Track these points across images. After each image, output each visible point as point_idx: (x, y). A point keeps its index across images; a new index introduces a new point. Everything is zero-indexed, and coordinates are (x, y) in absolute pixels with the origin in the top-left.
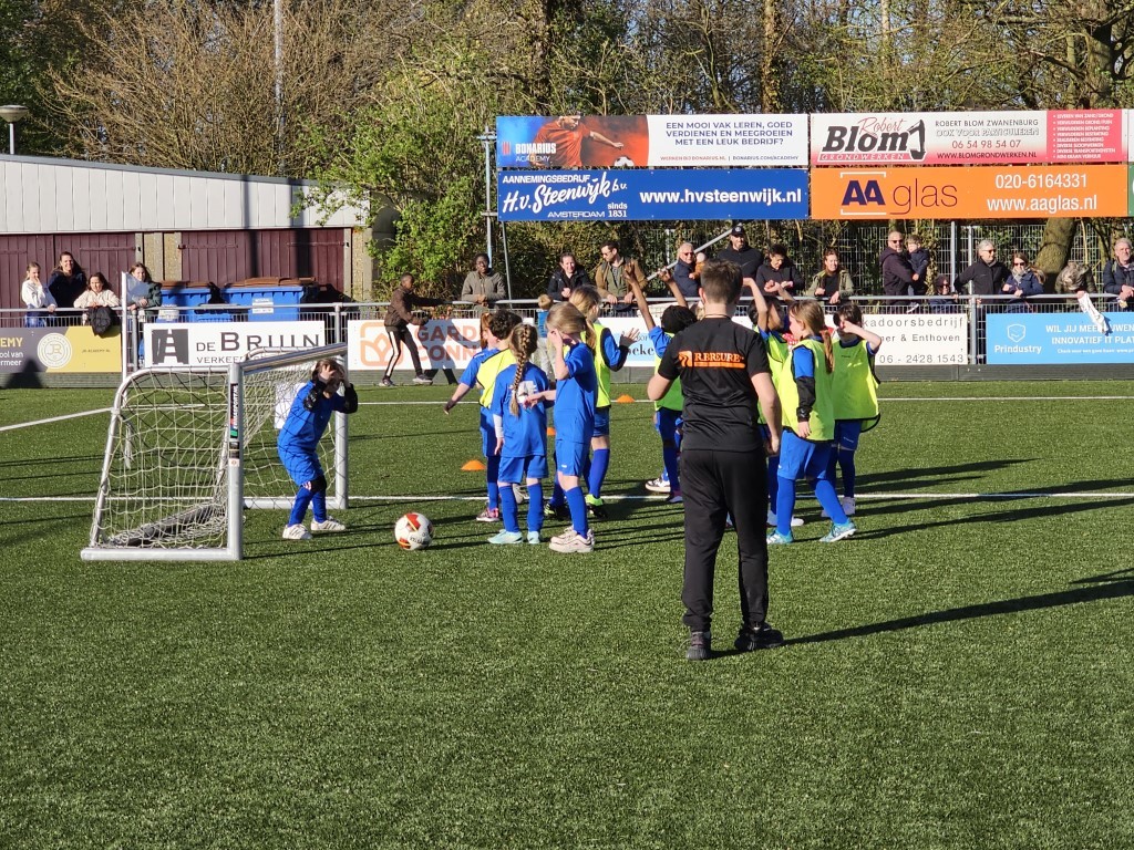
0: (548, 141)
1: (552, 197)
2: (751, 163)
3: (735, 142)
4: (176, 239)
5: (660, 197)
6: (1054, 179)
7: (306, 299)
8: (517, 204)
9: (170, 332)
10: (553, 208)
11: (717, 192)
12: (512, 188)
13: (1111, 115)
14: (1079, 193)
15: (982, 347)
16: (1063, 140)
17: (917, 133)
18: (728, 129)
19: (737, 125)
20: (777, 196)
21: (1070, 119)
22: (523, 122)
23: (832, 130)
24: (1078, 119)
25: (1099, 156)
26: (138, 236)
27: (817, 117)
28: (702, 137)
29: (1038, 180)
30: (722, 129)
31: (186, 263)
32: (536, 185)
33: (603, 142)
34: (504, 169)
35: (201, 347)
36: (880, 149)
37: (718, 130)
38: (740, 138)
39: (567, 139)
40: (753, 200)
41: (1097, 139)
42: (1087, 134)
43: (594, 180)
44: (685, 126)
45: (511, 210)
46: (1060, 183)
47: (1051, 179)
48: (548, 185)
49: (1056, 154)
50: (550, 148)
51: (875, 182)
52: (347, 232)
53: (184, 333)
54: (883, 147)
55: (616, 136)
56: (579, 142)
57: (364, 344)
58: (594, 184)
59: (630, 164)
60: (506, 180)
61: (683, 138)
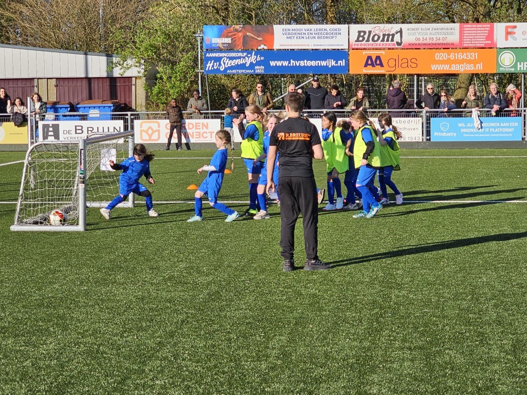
0: (227, 37)
1: (229, 63)
2: (321, 48)
3: (314, 38)
4: (54, 82)
5: (279, 63)
6: (462, 55)
7: (115, 110)
8: (213, 66)
9: (51, 125)
10: (230, 68)
11: (305, 61)
12: (211, 59)
13: (489, 26)
14: (474, 62)
15: (428, 133)
16: (467, 37)
17: (399, 33)
18: (311, 32)
19: (315, 30)
20: (333, 63)
21: (471, 27)
22: (216, 28)
23: (359, 32)
24: (474, 27)
25: (483, 45)
26: (36, 80)
27: (352, 26)
28: (299, 35)
29: (455, 56)
30: (308, 32)
31: (58, 93)
32: (221, 58)
33: (253, 38)
34: (207, 50)
35: (65, 132)
36: (381, 41)
37: (307, 32)
38: (317, 36)
39: (236, 36)
40: (322, 65)
41: (483, 37)
42: (478, 34)
43: (249, 56)
44: (291, 30)
45: (210, 69)
46: (465, 57)
47: (461, 55)
48: (227, 58)
49: (464, 44)
50: (228, 40)
51: (379, 57)
52: (134, 79)
53: (58, 125)
54: (383, 40)
55: (259, 35)
56: (242, 38)
57: (142, 131)
58: (249, 57)
59: (266, 48)
60: (208, 55)
61: (290, 36)
